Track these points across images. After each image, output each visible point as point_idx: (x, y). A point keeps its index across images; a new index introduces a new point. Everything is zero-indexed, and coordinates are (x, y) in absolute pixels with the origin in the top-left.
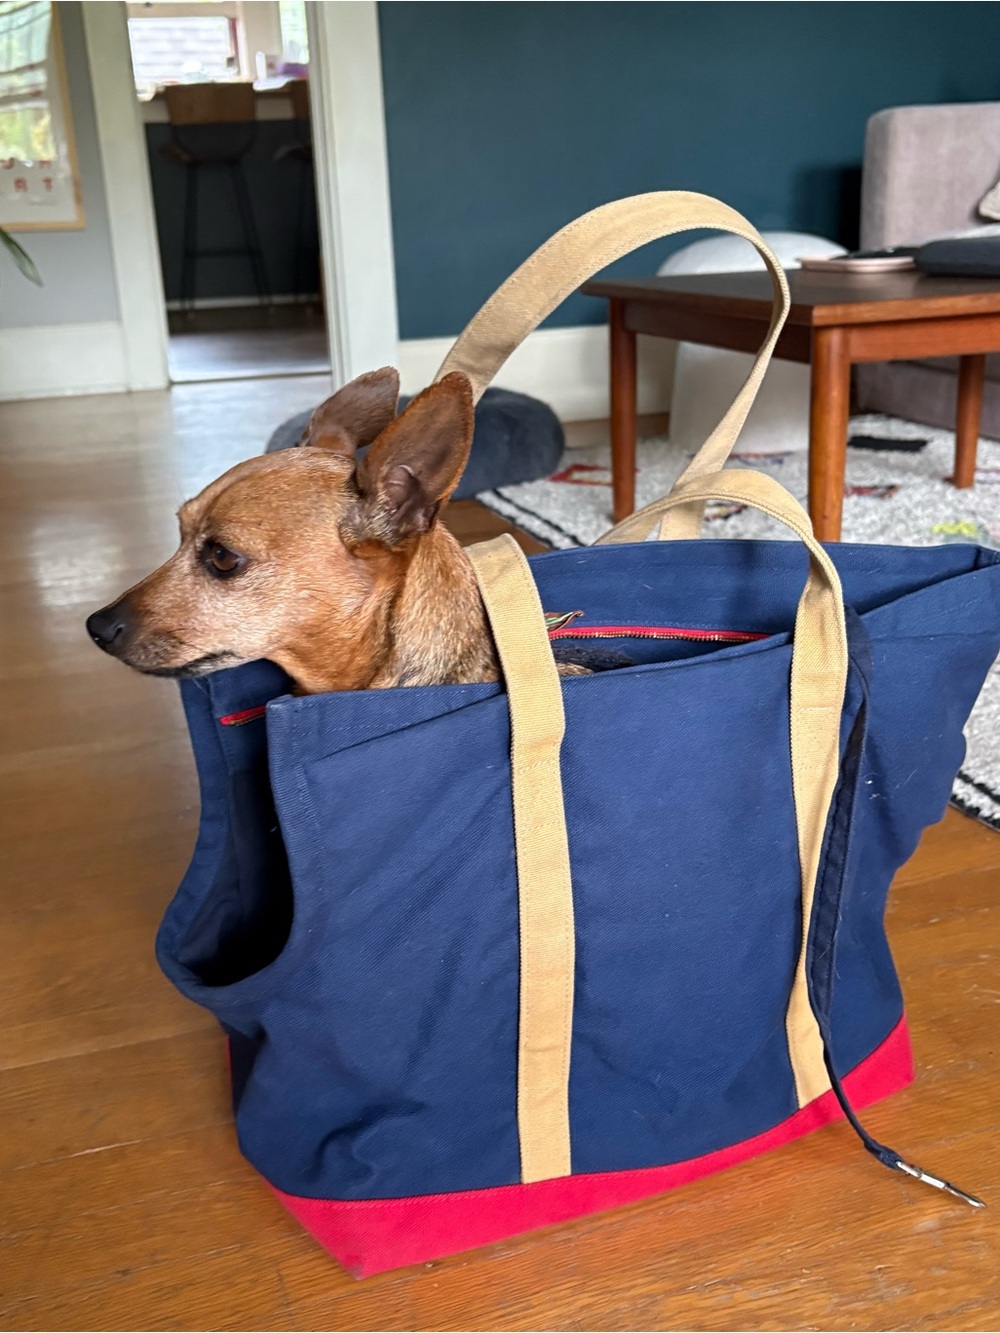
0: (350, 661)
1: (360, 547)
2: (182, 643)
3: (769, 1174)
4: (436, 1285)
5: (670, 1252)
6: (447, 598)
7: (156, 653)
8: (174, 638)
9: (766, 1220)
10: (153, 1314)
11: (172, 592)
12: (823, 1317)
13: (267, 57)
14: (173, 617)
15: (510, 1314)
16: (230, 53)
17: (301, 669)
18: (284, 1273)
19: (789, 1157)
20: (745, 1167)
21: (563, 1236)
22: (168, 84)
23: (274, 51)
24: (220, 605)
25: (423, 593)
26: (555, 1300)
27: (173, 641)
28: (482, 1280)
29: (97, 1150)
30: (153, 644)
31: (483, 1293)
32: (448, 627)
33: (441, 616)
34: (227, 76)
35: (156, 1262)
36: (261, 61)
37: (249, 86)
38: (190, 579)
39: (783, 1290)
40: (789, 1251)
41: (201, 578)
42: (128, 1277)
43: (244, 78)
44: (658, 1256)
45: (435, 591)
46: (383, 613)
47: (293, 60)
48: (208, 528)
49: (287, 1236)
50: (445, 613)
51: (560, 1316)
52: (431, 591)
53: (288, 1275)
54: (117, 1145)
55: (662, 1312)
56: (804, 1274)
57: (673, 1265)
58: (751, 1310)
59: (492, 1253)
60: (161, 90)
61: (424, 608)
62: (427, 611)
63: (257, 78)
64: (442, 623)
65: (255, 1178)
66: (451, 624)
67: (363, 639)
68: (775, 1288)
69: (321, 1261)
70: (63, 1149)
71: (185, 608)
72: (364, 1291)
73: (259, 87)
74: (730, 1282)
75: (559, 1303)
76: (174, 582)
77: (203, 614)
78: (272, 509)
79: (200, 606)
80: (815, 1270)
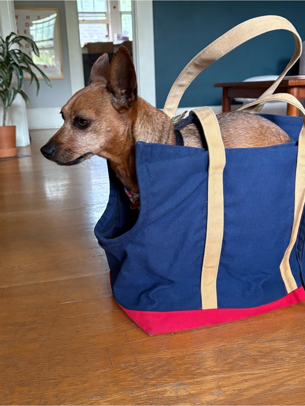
0: (124, 149)
1: (121, 110)
2: (74, 152)
3: (280, 315)
4: (175, 339)
5: (250, 333)
6: (149, 122)
7: (67, 157)
8: (72, 151)
9: (280, 326)
10: (87, 342)
11: (67, 136)
12: (301, 351)
13: (118, 35)
14: (69, 144)
15: (198, 346)
16: (107, 34)
17: (110, 155)
18: (126, 334)
19: (287, 311)
20: (272, 313)
21: (215, 328)
22: (88, 42)
23: (120, 33)
24: (84, 138)
25: (140, 122)
26: (213, 344)
27: (71, 152)
28: (190, 338)
29: (68, 302)
30: (65, 154)
31: (190, 341)
32: (151, 131)
33: (148, 128)
34: (105, 40)
35: (87, 330)
36: (116, 36)
37: (112, 43)
38: (72, 131)
39: (287, 343)
40: (288, 334)
41: (76, 130)
42: (79, 333)
43: (111, 41)
44: (245, 334)
45: (144, 121)
46: (130, 131)
47: (125, 36)
48: (74, 114)
49: (127, 325)
50: (149, 127)
51: (215, 348)
52: (143, 121)
53: (129, 334)
54: (75, 301)
55: (248, 348)
56: (293, 340)
57: (251, 336)
58: (276, 348)
59: (192, 331)
60: (86, 44)
61: (142, 127)
62: (143, 128)
63: (114, 40)
64: (149, 131)
65: (117, 310)
66: (152, 130)
67: (127, 140)
68: (284, 343)
69: (138, 331)
70: (58, 302)
71: (72, 140)
72: (152, 339)
73: (115, 43)
74: (270, 341)
75: (214, 344)
76: (67, 133)
77: (79, 142)
78: (92, 103)
79: (77, 139)
80: (297, 339)
